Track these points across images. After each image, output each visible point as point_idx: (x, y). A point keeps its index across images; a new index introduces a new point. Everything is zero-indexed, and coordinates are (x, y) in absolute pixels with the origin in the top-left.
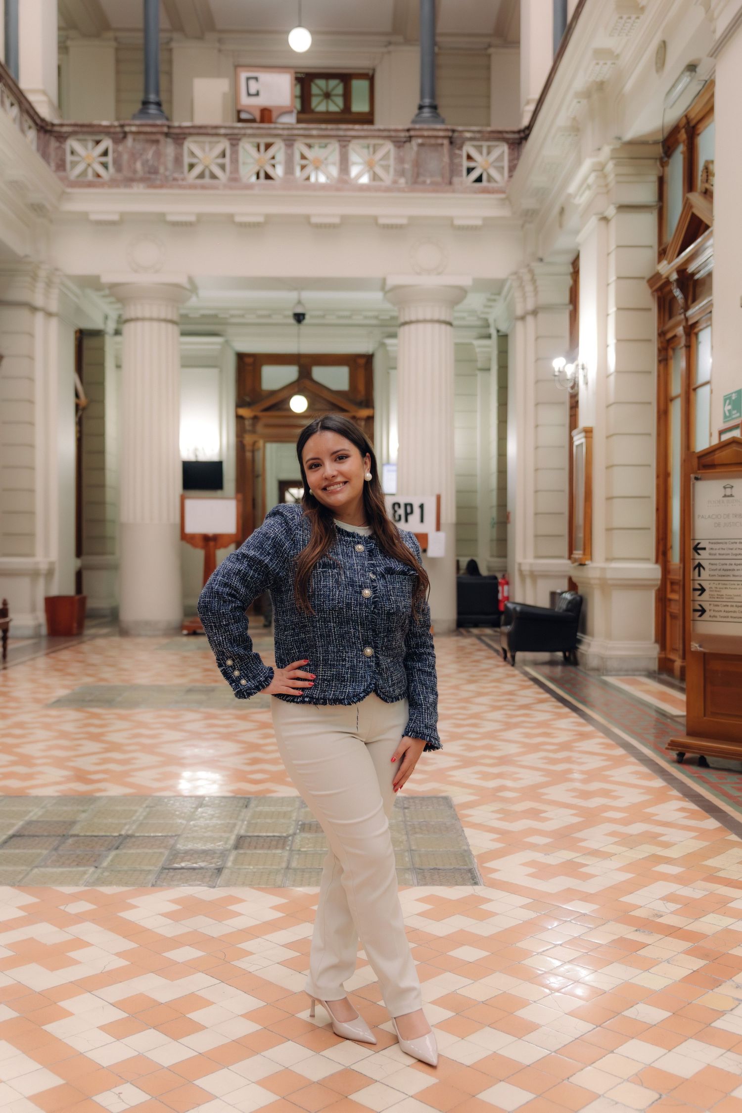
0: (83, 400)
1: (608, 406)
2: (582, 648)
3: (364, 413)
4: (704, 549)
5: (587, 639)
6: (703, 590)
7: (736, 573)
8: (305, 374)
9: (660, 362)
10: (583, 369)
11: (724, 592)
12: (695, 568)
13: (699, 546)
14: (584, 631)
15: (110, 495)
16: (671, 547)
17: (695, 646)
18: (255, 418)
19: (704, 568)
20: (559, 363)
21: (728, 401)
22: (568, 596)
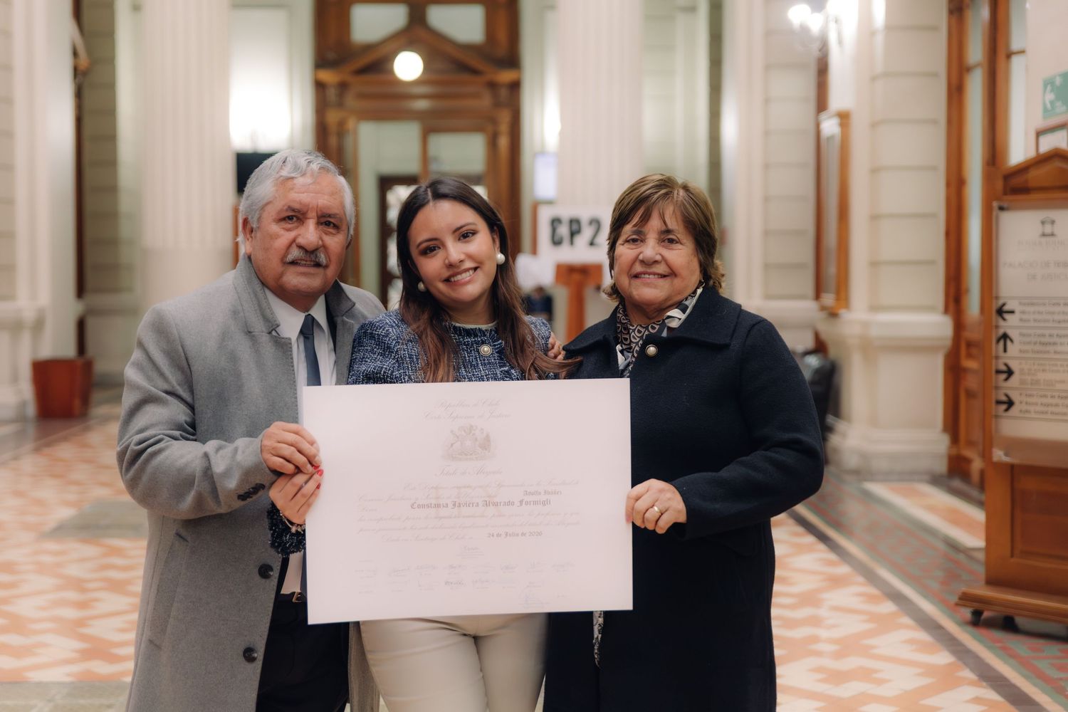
0: (84, 61)
1: (874, 79)
2: (834, 440)
3: (506, 76)
4: (1012, 312)
5: (841, 426)
6: (1010, 373)
7: (1059, 348)
8: (417, 19)
9: (951, 12)
10: (836, 22)
11: (1041, 376)
12: (998, 341)
13: (1006, 308)
14: (837, 414)
15: (125, 204)
16: (967, 291)
17: (999, 455)
18: (343, 86)
19: (1012, 341)
20: (799, 15)
21: (1049, 88)
22: (813, 361)
